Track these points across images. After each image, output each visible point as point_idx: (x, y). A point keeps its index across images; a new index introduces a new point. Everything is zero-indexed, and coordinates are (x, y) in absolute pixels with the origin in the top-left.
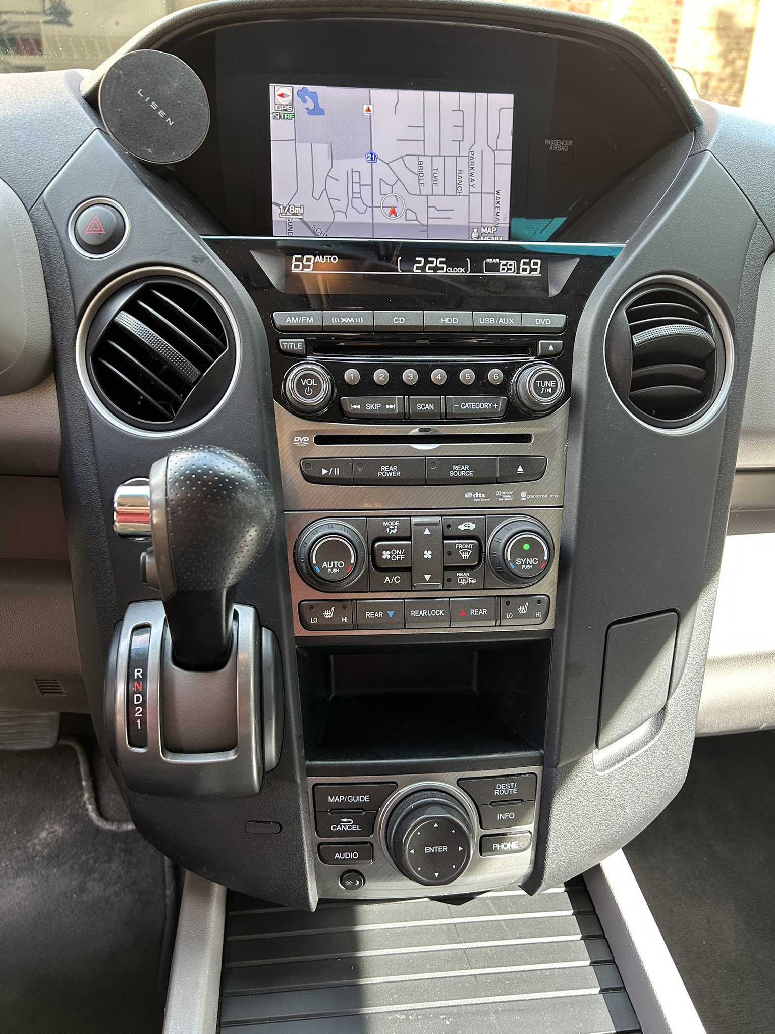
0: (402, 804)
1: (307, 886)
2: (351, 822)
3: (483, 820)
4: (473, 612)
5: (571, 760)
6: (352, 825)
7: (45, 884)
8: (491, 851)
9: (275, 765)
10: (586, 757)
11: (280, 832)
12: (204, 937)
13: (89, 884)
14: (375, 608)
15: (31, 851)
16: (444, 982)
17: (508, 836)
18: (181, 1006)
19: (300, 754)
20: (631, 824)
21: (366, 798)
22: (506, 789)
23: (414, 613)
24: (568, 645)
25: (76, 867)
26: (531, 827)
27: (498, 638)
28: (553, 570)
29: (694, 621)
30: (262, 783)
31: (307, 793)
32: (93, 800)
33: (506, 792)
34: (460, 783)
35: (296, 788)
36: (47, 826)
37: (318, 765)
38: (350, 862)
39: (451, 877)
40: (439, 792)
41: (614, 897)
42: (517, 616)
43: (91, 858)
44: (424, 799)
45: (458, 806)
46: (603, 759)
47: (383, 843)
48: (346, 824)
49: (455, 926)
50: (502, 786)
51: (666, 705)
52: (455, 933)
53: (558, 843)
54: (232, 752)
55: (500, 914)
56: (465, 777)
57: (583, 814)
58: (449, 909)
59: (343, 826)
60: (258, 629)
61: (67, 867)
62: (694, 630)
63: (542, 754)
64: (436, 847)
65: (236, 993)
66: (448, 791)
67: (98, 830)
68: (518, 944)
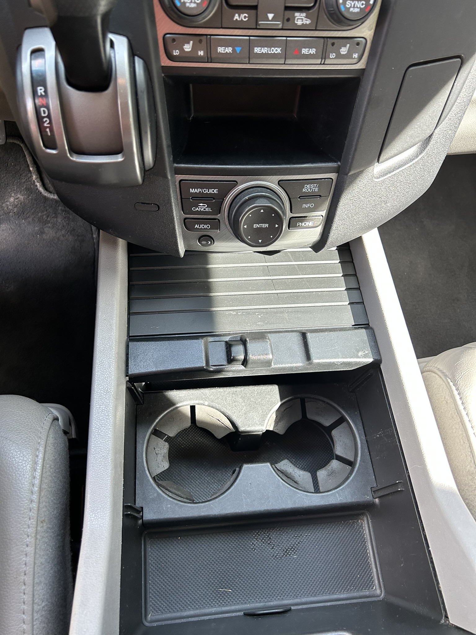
0: (240, 195)
1: (177, 243)
2: (205, 206)
3: (293, 207)
4: (305, 51)
5: (358, 170)
6: (206, 208)
7: (19, 228)
8: (295, 226)
9: (152, 165)
10: (369, 169)
11: (158, 210)
12: (115, 268)
13: (46, 230)
14: (226, 44)
15: (6, 208)
16: (259, 296)
17: (308, 218)
18: (105, 305)
19: (169, 159)
20: (388, 213)
21: (216, 191)
22: (311, 188)
23: (257, 50)
24: (374, 82)
25: (37, 220)
26: (324, 213)
27: (321, 74)
28: (374, 15)
29: (472, 67)
30: (144, 177)
31: (176, 185)
32: (39, 179)
33: (311, 190)
34: (280, 183)
35: (168, 181)
36: (13, 195)
37: (183, 167)
38: (204, 230)
39: (269, 243)
40: (265, 189)
41: (367, 254)
42: (339, 56)
43: (44, 215)
44: (255, 193)
45: (278, 199)
46: (380, 170)
47: (227, 220)
48: (202, 207)
49: (268, 267)
50: (308, 186)
51: (432, 133)
52: (267, 271)
53: (339, 224)
54: (120, 155)
55: (295, 261)
56: (284, 179)
57: (359, 206)
58: (265, 258)
59: (200, 208)
60: (132, 58)
61: (30, 219)
62: (470, 75)
63: (339, 165)
64: (261, 225)
65: (137, 298)
66: (271, 188)
67: (46, 198)
68: (304, 278)
